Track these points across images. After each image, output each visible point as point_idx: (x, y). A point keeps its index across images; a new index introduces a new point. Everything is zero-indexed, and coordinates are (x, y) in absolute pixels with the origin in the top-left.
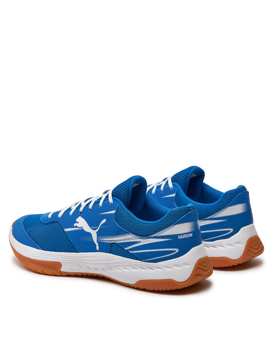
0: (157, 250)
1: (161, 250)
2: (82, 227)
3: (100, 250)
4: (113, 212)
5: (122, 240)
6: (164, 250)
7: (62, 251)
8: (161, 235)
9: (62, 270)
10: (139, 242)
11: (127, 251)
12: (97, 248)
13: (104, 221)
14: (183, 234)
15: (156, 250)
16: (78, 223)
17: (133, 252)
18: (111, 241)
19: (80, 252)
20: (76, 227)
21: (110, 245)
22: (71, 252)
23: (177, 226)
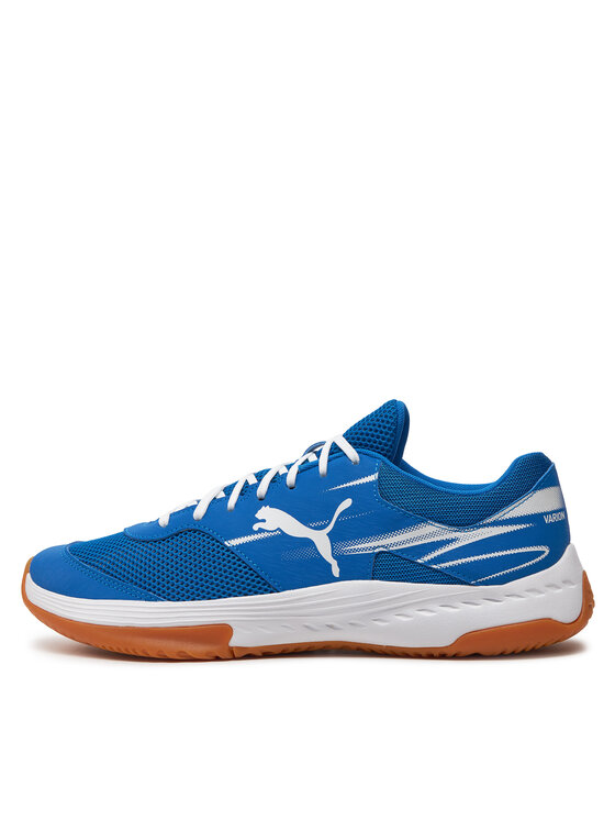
0: (505, 553)
1: (512, 552)
2: (278, 529)
3: (344, 576)
4: (373, 478)
5: (408, 541)
6: (520, 550)
7: (230, 596)
8: (507, 516)
9: (234, 642)
10: (453, 540)
11: (425, 566)
12: (336, 571)
13: (347, 503)
14: (551, 513)
15: (501, 554)
16: (264, 521)
17: (442, 565)
18: (375, 548)
19: (284, 590)
20: (261, 530)
21: (373, 560)
22: (256, 593)
23: (539, 493)
